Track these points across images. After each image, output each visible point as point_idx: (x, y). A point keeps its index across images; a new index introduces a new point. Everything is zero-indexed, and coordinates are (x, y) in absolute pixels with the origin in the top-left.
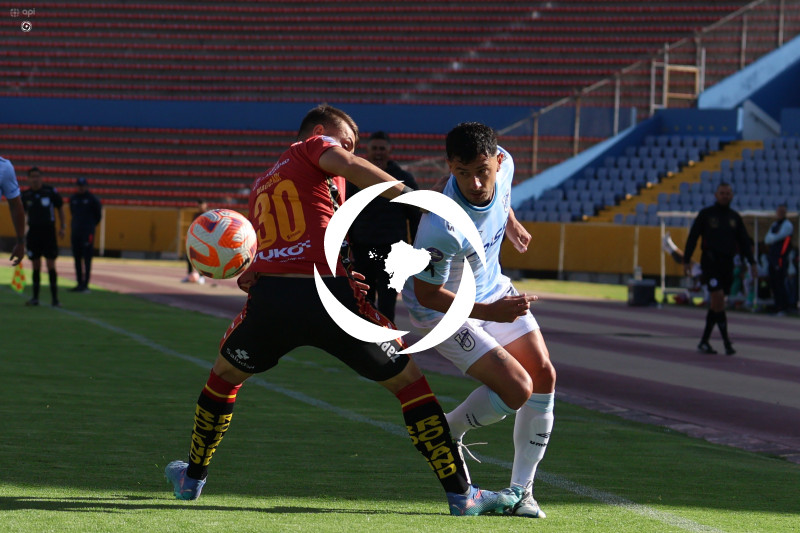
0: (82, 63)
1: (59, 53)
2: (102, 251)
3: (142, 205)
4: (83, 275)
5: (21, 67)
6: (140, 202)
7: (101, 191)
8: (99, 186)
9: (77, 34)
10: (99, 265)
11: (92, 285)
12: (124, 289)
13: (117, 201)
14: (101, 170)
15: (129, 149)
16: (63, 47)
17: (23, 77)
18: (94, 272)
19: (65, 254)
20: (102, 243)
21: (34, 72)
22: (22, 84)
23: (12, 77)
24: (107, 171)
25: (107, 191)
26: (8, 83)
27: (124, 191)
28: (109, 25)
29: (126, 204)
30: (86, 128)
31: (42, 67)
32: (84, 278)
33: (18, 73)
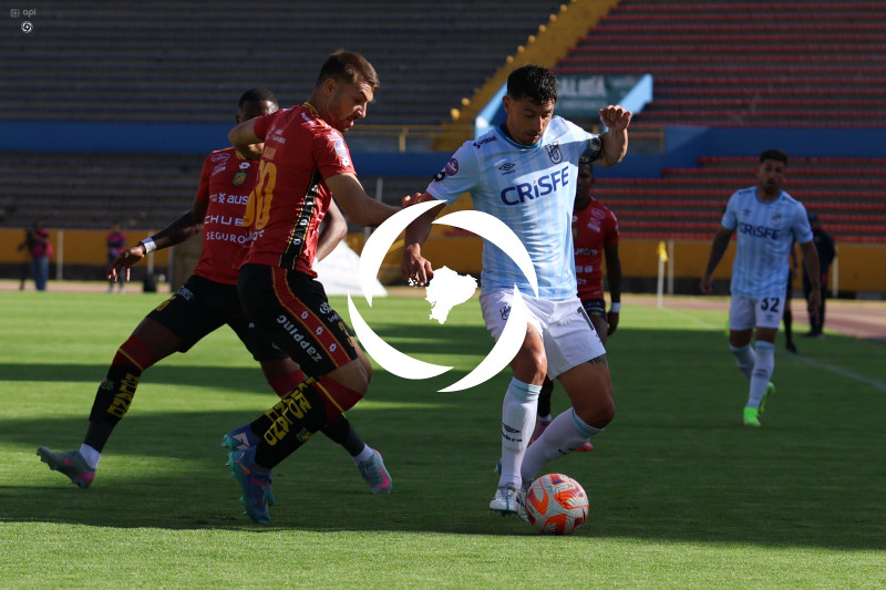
0: (807, 89)
1: (784, 79)
2: (835, 292)
3: (878, 241)
4: (817, 318)
5: (742, 95)
6: (874, 238)
7: (832, 227)
8: (831, 222)
9: (801, 57)
10: (834, 308)
11: (827, 330)
12: (861, 334)
13: (850, 238)
14: (831, 205)
15: (862, 181)
16: (787, 73)
17: (745, 106)
18: (829, 315)
19: (798, 297)
20: (835, 283)
21: (757, 99)
22: (744, 113)
23: (733, 106)
24: (838, 205)
25: (839, 227)
26: (728, 112)
27: (857, 227)
28: (836, 46)
29: (860, 241)
30: (814, 160)
31: (765, 95)
32: (818, 322)
33: (739, 101)
